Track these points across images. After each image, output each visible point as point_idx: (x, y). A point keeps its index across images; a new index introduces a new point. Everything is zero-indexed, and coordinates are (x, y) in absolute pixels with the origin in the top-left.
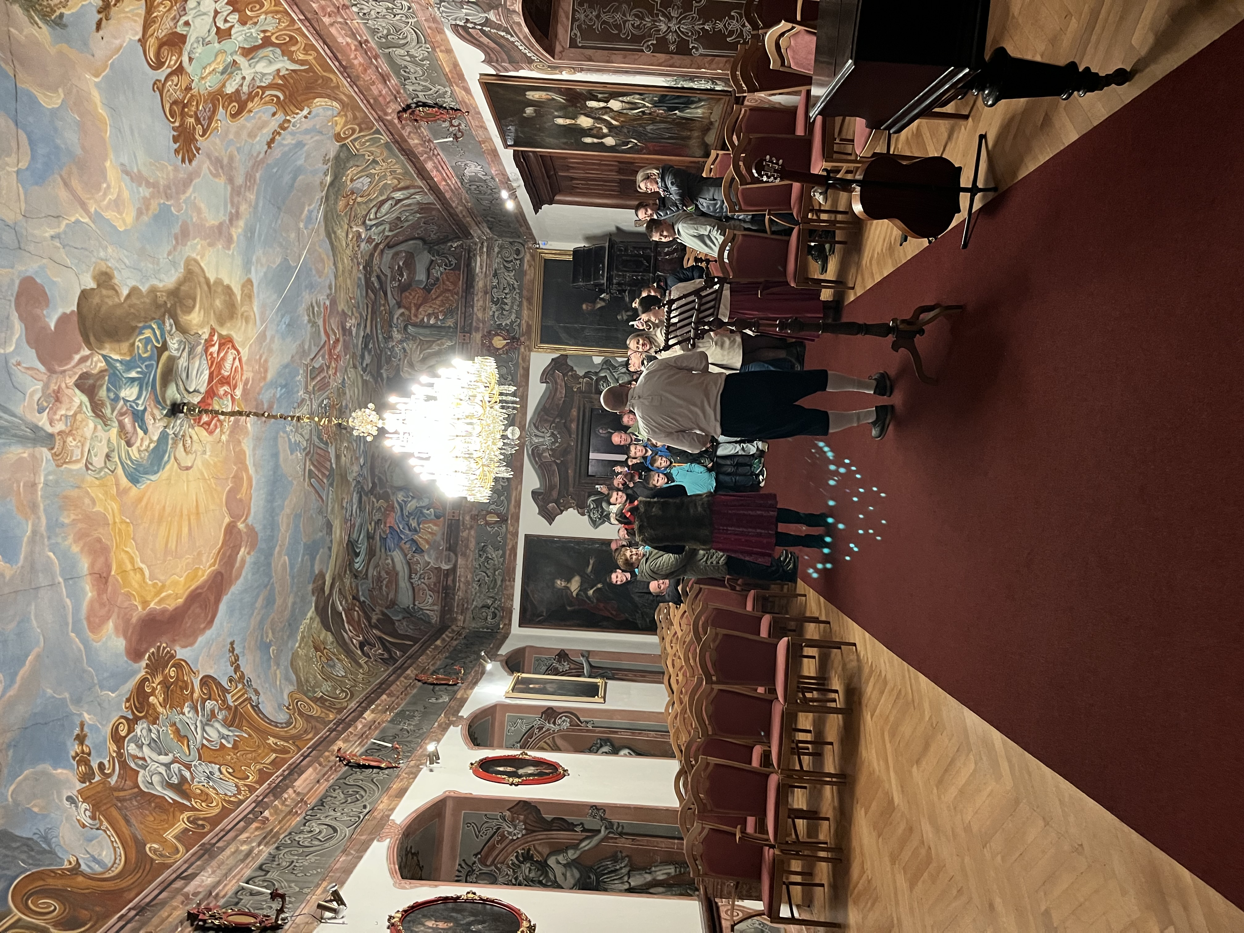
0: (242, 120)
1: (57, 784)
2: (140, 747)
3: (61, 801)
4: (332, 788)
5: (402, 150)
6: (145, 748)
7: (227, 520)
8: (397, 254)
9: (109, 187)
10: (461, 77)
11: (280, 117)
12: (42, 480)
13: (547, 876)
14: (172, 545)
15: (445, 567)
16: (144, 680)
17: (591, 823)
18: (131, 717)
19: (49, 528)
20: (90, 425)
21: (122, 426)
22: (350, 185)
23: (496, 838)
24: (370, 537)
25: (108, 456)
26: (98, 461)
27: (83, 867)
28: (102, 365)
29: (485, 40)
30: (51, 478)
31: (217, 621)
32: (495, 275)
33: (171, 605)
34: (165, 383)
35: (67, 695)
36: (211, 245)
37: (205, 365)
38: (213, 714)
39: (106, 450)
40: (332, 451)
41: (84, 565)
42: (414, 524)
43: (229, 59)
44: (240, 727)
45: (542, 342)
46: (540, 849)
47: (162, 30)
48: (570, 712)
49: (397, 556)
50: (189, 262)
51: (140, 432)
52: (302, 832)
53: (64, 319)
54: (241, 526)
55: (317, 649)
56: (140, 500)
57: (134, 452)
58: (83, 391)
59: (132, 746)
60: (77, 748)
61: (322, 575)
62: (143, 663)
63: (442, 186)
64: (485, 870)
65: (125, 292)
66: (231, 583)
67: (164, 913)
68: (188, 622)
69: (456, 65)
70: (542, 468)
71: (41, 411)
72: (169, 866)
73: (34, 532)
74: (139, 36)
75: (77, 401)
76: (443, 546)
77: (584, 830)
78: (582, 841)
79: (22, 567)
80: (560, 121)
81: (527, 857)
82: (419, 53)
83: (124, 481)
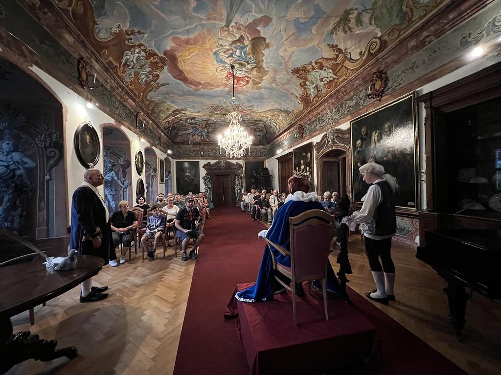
0: (300, 87)
1: (124, 22)
2: (138, 53)
3: (118, 22)
4: (129, 109)
5: (290, 126)
6: (137, 55)
7: (202, 82)
8: (263, 127)
9: (290, 48)
10: (312, 137)
11: (299, 96)
12: (217, 23)
13: (108, 171)
14: (197, 65)
15: (189, 142)
16: (158, 56)
17: (126, 183)
18: (147, 51)
19: (203, 24)
20: (230, 40)
21: (229, 50)
22: (281, 115)
23: (119, 156)
24: (196, 123)
25: (222, 45)
26: (220, 42)
27: (96, 26)
28: (246, 45)
29: (323, 142)
30: (217, 26)
31: (175, 79)
32: (259, 151)
33: (179, 65)
34: (240, 64)
35: (152, 28)
36: (272, 78)
37: (243, 76)
38: (148, 77)
39: (223, 45)
40: (218, 112)
41: (192, 36)
42: (200, 134)
43: (315, 82)
44: (145, 85)
45: (245, 162)
46: (116, 169)
47: (325, 64)
48: (156, 175)
49: (191, 130)
50: (268, 71)
51: (227, 56)
52: (115, 99)
53: (259, 32)
54: (201, 86)
55: (167, 109)
56: (209, 56)
57: (222, 54)
58: (240, 38)
59: (138, 50)
60: (136, 31)
61: (186, 110)
62: (163, 56)
63: (281, 137)
64: (108, 154)
65: (264, 52)
66: (185, 83)
67: (82, 49)
68: (174, 70)
69: (315, 136)
70: (216, 164)
71: (236, 23)
72: (100, 56)
73: (202, 19)
74: (324, 57)
75: (237, 35)
76: (194, 142)
77: (124, 181)
78: (120, 180)
79: (192, 14)
80: (302, 161)
81: (114, 165)
82: (318, 127)
83: (214, 50)
